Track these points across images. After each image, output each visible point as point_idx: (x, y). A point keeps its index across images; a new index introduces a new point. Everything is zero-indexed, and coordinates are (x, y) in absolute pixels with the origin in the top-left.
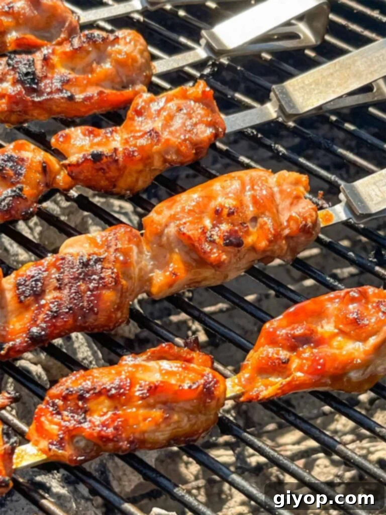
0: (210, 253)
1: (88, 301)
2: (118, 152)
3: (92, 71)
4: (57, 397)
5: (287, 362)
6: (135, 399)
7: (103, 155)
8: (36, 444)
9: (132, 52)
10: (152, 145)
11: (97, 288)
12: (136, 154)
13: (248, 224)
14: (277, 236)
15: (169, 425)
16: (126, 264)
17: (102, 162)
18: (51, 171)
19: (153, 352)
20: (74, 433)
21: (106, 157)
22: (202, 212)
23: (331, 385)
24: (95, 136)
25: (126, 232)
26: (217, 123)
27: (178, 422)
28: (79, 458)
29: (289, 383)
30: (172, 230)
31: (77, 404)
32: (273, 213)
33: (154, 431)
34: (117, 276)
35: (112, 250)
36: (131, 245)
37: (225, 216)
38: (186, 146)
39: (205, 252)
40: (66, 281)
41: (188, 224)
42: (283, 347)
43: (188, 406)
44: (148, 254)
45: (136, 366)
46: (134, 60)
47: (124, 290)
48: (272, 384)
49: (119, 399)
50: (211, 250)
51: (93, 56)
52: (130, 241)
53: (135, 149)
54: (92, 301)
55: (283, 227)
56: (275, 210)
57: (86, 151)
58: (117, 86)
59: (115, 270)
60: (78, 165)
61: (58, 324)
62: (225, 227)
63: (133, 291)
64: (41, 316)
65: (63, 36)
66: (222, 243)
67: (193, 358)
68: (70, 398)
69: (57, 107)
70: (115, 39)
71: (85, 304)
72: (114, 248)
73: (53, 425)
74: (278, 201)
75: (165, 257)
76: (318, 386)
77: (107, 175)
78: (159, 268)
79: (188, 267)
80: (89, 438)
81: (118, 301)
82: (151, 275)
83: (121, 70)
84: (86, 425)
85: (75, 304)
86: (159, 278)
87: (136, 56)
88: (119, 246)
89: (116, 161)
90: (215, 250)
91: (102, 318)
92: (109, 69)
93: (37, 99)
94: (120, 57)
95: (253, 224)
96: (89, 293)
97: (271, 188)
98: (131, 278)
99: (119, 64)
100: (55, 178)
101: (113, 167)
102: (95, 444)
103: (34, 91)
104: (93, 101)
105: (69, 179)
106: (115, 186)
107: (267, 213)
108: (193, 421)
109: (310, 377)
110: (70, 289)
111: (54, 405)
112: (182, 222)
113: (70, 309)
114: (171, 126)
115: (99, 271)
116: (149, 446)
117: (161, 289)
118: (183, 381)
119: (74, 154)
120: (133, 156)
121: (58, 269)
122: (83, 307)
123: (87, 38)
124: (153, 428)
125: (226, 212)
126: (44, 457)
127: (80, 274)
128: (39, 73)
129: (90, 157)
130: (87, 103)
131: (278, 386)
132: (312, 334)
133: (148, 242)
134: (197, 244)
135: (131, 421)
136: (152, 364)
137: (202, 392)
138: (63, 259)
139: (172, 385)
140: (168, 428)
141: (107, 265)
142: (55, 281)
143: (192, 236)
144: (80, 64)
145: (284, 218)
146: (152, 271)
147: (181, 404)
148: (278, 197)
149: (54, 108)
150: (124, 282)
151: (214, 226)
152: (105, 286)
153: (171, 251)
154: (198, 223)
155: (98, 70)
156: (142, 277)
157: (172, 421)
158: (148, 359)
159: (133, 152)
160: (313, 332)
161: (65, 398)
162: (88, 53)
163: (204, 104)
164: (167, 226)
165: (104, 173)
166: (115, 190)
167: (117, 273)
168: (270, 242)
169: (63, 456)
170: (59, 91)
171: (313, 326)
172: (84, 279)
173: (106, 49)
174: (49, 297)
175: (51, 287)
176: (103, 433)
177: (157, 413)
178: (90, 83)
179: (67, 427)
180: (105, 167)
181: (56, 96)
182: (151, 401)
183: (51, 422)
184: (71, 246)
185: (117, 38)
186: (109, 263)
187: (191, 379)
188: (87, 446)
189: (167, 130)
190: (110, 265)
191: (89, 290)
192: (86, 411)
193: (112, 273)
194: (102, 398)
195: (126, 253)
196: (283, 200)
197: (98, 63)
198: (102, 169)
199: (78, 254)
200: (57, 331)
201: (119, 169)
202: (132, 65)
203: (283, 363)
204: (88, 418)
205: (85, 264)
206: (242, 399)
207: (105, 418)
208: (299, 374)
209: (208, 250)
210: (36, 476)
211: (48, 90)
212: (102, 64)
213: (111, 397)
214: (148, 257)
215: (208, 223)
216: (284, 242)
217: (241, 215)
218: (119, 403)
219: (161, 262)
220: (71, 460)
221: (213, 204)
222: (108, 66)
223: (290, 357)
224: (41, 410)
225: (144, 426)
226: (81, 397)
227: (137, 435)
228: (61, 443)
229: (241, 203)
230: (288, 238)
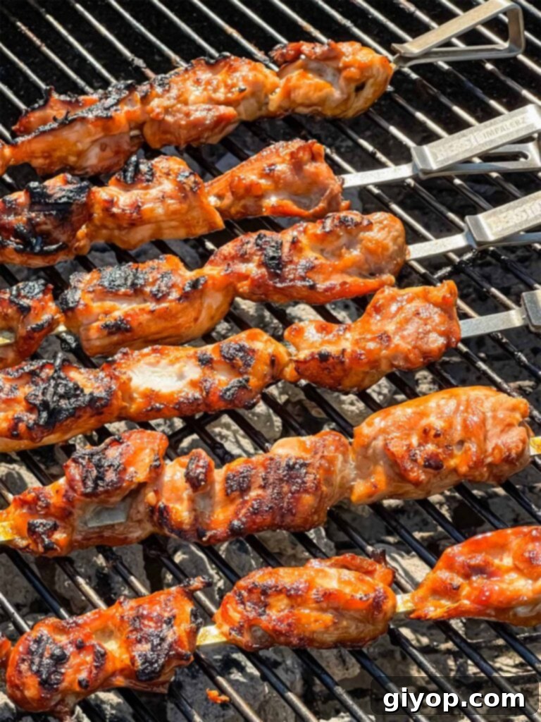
0: (410, 471)
1: (288, 503)
2: (346, 353)
3: (340, 256)
4: (245, 588)
5: (458, 588)
6: (310, 602)
7: (331, 356)
8: (220, 627)
9: (385, 239)
10: (380, 350)
11: (298, 491)
12: (363, 357)
13: (454, 447)
14: (479, 463)
15: (337, 629)
16: (328, 472)
17: (329, 362)
18: (279, 364)
19: (337, 560)
20: (253, 623)
21: (333, 358)
22: (412, 429)
23: (495, 616)
24: (328, 333)
25: (334, 440)
26: (451, 332)
27: (346, 627)
28: (254, 646)
29: (456, 609)
30: (379, 443)
31: (260, 598)
32: (479, 440)
33: (323, 633)
34: (319, 483)
35: (318, 456)
36: (337, 454)
37: (432, 437)
38: (415, 354)
39: (405, 470)
40: (271, 481)
41: (395, 439)
42: (458, 573)
43: (357, 615)
44: (352, 464)
45: (318, 571)
46: (385, 248)
47: (324, 496)
48: (442, 606)
49: (296, 600)
50: (412, 468)
51: (344, 240)
52: (337, 449)
53: (363, 352)
54: (291, 503)
55: (488, 454)
56: (482, 437)
57: (316, 348)
58: (364, 273)
59: (318, 476)
60: (305, 362)
61: (257, 521)
62: (430, 447)
63: (333, 496)
64: (244, 511)
65: (322, 205)
66: (423, 463)
67: (375, 570)
68: (255, 591)
69: (298, 294)
70: (368, 225)
71: (285, 505)
72: (320, 454)
73: (236, 613)
74: (489, 427)
75: (369, 468)
76: (482, 615)
77: (332, 374)
78: (361, 478)
79: (390, 480)
80: (265, 630)
81: (316, 505)
82: (353, 483)
83: (370, 257)
84: (264, 618)
85: (275, 504)
86: (360, 488)
87: (387, 244)
88: (326, 453)
89: (342, 363)
90: (416, 469)
91: (298, 521)
92: (357, 256)
93: (279, 285)
94: (369, 244)
95: (459, 446)
96: (290, 495)
97: (484, 413)
98: (332, 485)
99: (369, 251)
100: (282, 370)
101: (339, 368)
102: (270, 636)
103: (277, 276)
104: (334, 292)
105: (295, 373)
106: (340, 384)
107: (473, 439)
108: (361, 629)
109: (476, 606)
110: (273, 489)
111: (240, 595)
112: (390, 437)
113: (271, 508)
114: (405, 330)
115: (303, 475)
116: (317, 645)
117: (360, 498)
118: (357, 592)
119: (305, 349)
120: (360, 359)
121: (266, 468)
122: (282, 508)
123: (340, 222)
124: (323, 630)
125: (433, 433)
126: (224, 639)
127: (285, 476)
128: (285, 259)
129: (317, 356)
130: (329, 293)
131: (445, 609)
132: (486, 565)
133: (355, 452)
134: (399, 461)
135: (304, 621)
136: (333, 571)
137: (371, 605)
138: (272, 459)
139: (345, 594)
140: (336, 632)
141: (311, 470)
142: (261, 480)
143: (396, 453)
144: (329, 248)
145: (490, 446)
146: (354, 480)
147: (352, 613)
148: (489, 422)
149: (295, 294)
150: (324, 488)
151: (420, 445)
152: (306, 491)
153: (376, 463)
154: (406, 439)
155: (347, 256)
156: (344, 484)
157: (340, 626)
158: (332, 566)
159: (361, 355)
160: (487, 563)
161: (250, 591)
162: (339, 237)
163: (442, 309)
164: (375, 438)
165: (330, 372)
166: (340, 387)
167: (319, 480)
168: (470, 468)
169: (241, 641)
170: (303, 278)
171: (490, 558)
172: (287, 481)
173: (357, 235)
174: (253, 494)
175: (257, 485)
176: (277, 627)
177: (328, 617)
178: (336, 270)
179: (248, 617)
180: (330, 367)
181: (299, 283)
182: (324, 605)
183: (235, 610)
184: (282, 446)
185: (370, 224)
186: (313, 468)
187: (364, 591)
188: (263, 636)
189: (400, 334)
190: (314, 471)
191: (291, 492)
192: (266, 605)
193: (315, 479)
194: (282, 596)
195: (331, 461)
196: (494, 426)
197: (348, 248)
198: (327, 368)
199: (287, 456)
200: (255, 527)
201: (344, 370)
202: (382, 254)
203: (454, 589)
204: (268, 612)
205: (290, 468)
206: (412, 616)
207: (282, 614)
208: (466, 602)
209: (409, 468)
210: (233, 653)
211: (291, 276)
212: (352, 250)
213: (289, 596)
214: (352, 467)
215: (415, 440)
216: (485, 469)
217: (448, 437)
218: (296, 602)
219: (364, 473)
220: (247, 646)
221: (424, 422)
222: (356, 253)
223: (462, 584)
224: (229, 597)
225: (315, 627)
226: (264, 593)
227: (307, 634)
228: (240, 630)
229: (451, 425)
230: (490, 465)
